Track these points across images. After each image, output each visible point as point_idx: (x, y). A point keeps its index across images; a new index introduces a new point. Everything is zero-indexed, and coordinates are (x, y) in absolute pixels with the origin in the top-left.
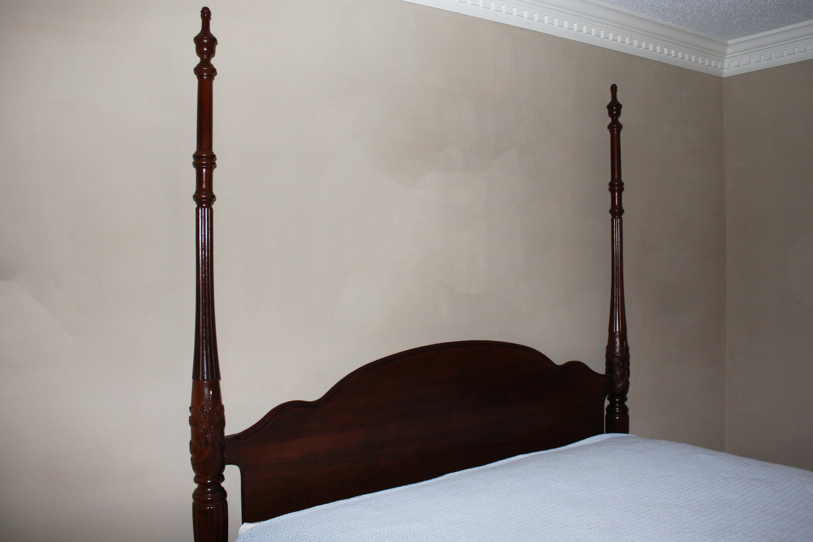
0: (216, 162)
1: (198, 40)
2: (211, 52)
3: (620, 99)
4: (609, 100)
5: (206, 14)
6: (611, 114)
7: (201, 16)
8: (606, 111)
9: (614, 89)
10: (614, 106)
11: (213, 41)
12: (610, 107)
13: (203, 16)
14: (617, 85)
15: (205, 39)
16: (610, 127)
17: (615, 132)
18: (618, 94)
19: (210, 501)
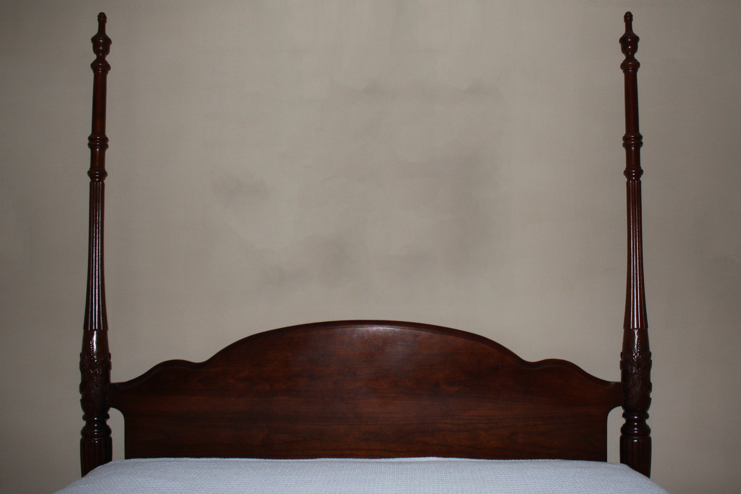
0: (108, 143)
1: (95, 40)
2: (106, 51)
4: (622, 31)
5: (102, 18)
6: (624, 49)
7: (98, 20)
8: (619, 46)
9: (628, 18)
10: (629, 40)
11: (108, 42)
12: (623, 41)
13: (99, 20)
14: (633, 13)
15: (101, 39)
16: (624, 66)
17: (631, 71)
18: (634, 24)
19: (96, 436)
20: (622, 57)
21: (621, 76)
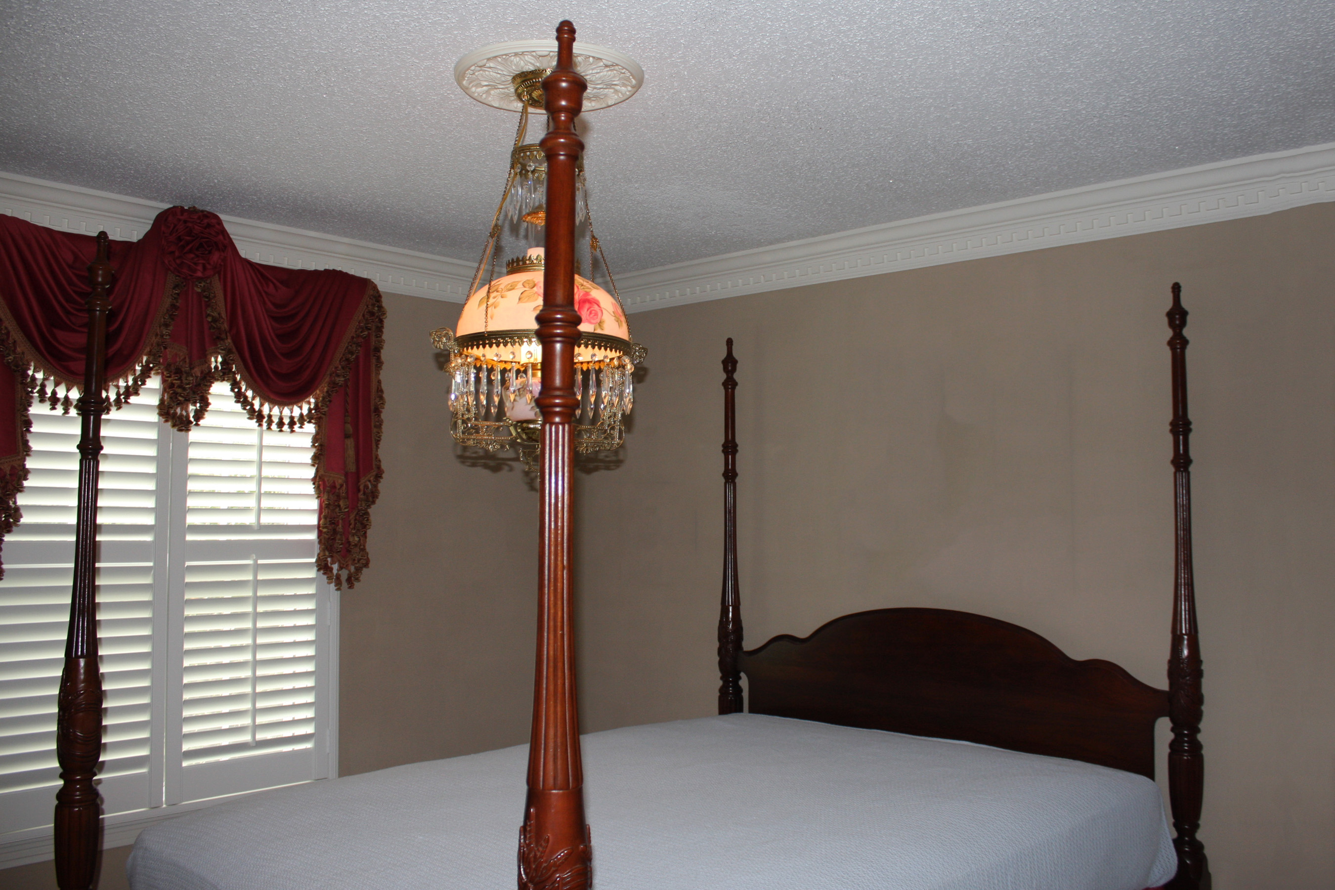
3: (1185, 303)
4: (1169, 304)
6: (1171, 324)
8: (1165, 320)
9: (1176, 289)
10: (1177, 314)
12: (1170, 315)
14: (1181, 284)
16: (1171, 343)
17: (1178, 350)
18: (1183, 295)
19: (731, 694)
20: (1169, 333)
21: (1167, 354)
